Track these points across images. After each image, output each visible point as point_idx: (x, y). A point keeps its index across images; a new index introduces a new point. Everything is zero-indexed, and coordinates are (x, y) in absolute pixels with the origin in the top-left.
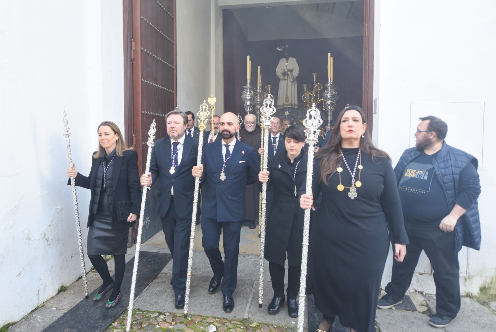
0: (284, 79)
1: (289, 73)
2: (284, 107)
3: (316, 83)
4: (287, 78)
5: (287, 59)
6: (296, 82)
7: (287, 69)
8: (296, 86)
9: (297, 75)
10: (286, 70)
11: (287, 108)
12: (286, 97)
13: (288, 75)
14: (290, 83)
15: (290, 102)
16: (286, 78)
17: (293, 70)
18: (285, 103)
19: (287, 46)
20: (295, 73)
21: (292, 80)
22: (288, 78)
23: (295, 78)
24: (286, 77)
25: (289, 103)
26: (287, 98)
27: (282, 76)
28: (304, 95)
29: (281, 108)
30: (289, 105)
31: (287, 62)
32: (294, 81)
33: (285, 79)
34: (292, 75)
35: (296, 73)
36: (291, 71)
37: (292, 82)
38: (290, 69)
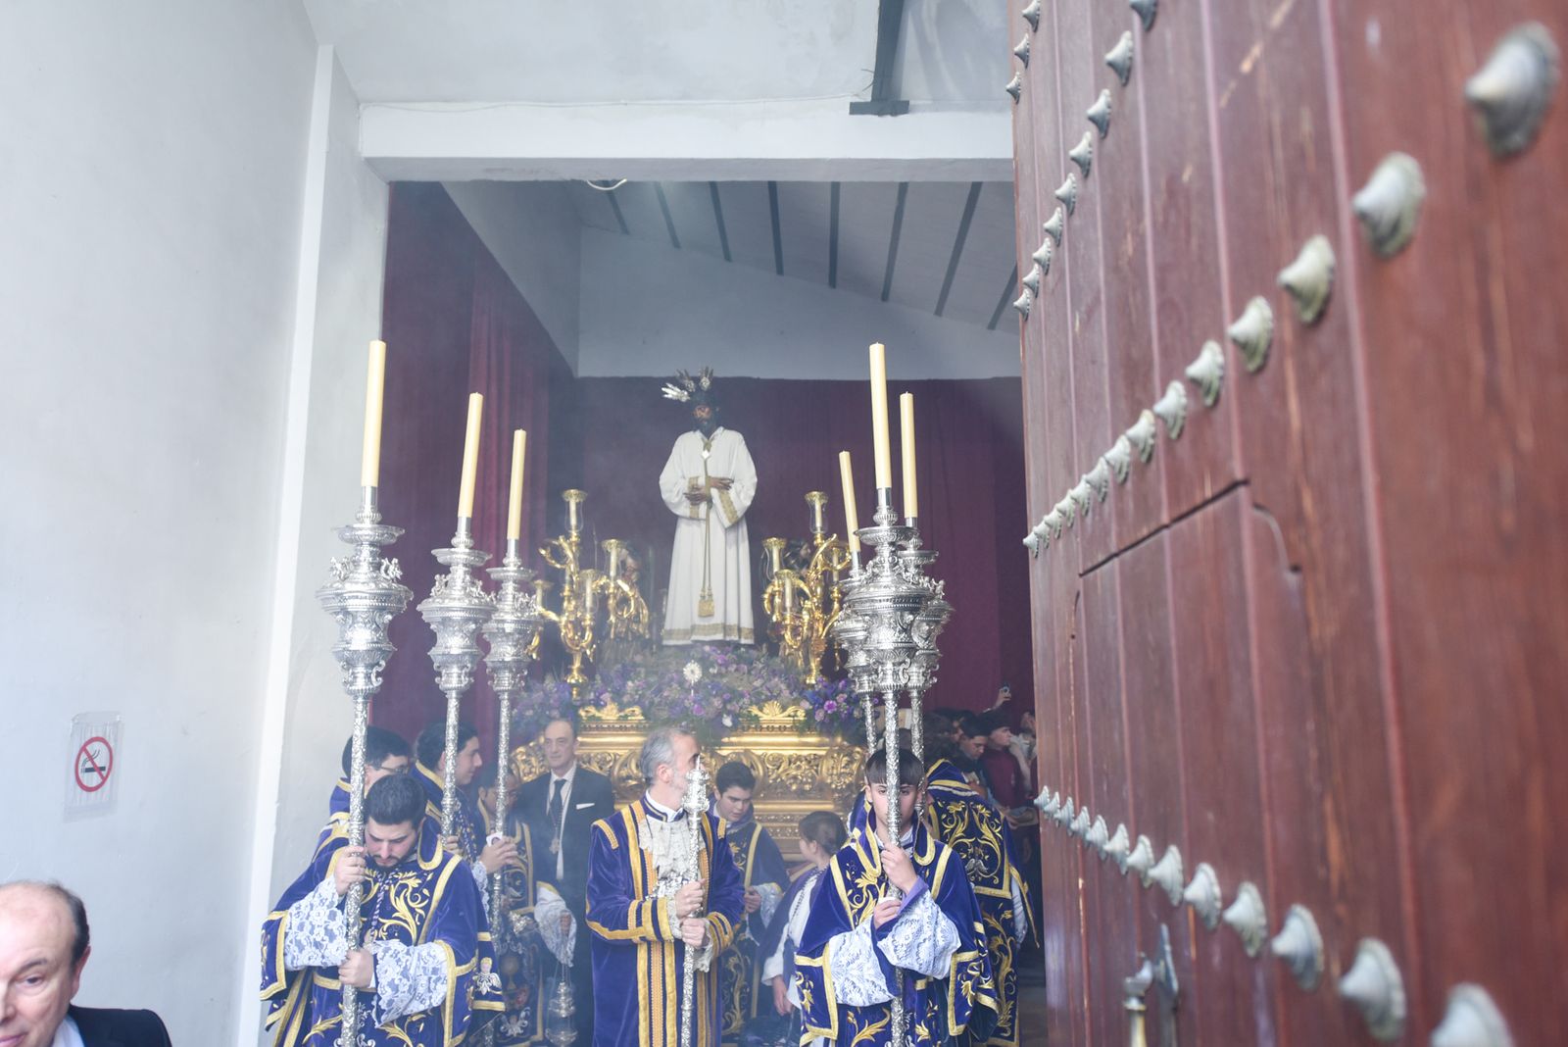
0: (694, 518)
1: (714, 492)
2: (695, 637)
3: (826, 537)
4: (708, 515)
5: (708, 434)
6: (744, 530)
7: (708, 478)
8: (744, 547)
9: (748, 503)
10: (702, 481)
11: (704, 643)
12: (703, 597)
13: (710, 501)
14: (718, 534)
15: (718, 619)
16: (702, 515)
17: (731, 481)
18: (698, 621)
19: (705, 382)
20: (738, 494)
21: (728, 524)
22: (712, 515)
23: (740, 514)
24: (703, 507)
25: (713, 621)
26: (706, 598)
27: (686, 503)
28: (769, 590)
29: (681, 643)
30: (714, 628)
31: (707, 448)
32: (735, 525)
33: (699, 520)
34: (728, 504)
35: (744, 492)
36: (724, 485)
37: (727, 530)
38: (721, 475)
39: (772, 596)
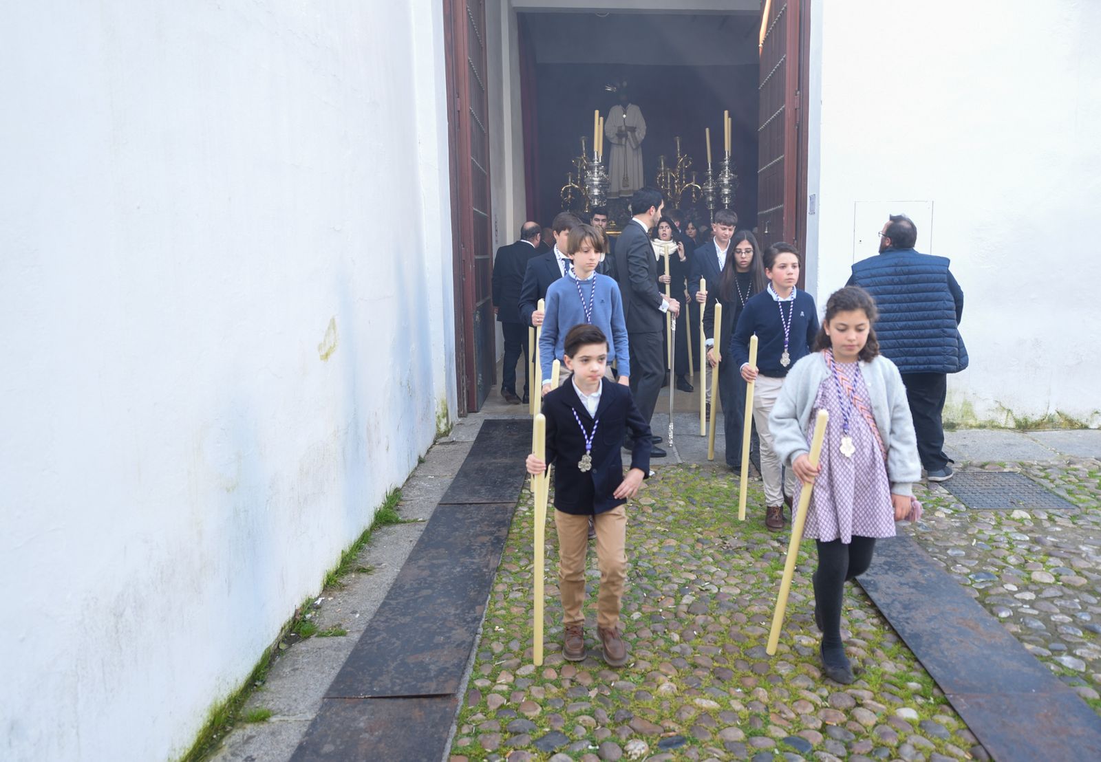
0: (620, 144)
1: (629, 133)
2: (621, 196)
4: (626, 143)
5: (625, 107)
6: (640, 149)
7: (626, 127)
8: (640, 157)
9: (643, 138)
10: (623, 128)
11: (627, 198)
12: (624, 178)
13: (626, 136)
14: (630, 151)
15: (631, 188)
16: (623, 143)
17: (636, 128)
18: (622, 189)
19: (625, 84)
20: (639, 134)
21: (634, 147)
22: (628, 143)
23: (639, 143)
24: (624, 139)
25: (628, 189)
26: (626, 179)
27: (616, 138)
28: (660, 176)
29: (615, 198)
30: (629, 192)
31: (625, 113)
32: (637, 148)
33: (622, 145)
34: (634, 138)
35: (641, 134)
36: (633, 130)
37: (633, 150)
38: (631, 125)
39: (661, 178)
